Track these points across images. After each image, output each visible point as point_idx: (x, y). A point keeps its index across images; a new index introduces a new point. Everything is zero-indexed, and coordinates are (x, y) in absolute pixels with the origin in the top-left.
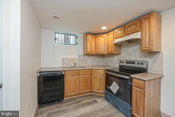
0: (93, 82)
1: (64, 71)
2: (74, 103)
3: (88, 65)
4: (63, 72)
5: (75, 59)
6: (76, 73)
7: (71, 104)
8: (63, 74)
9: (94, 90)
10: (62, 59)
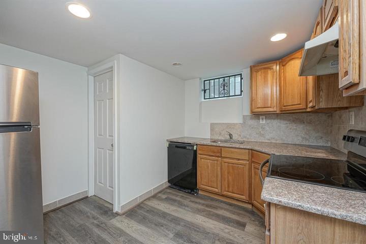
0: (253, 181)
1: (197, 145)
2: (203, 204)
4: (195, 147)
6: (215, 152)
7: (199, 203)
8: (195, 149)
9: (255, 202)
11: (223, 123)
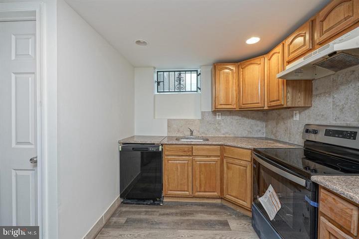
0: (225, 176)
1: (162, 145)
3: (224, 134)
4: (160, 147)
5: (194, 121)
6: (185, 151)
8: (160, 150)
9: (228, 197)
10: (169, 121)
11: (182, 120)
